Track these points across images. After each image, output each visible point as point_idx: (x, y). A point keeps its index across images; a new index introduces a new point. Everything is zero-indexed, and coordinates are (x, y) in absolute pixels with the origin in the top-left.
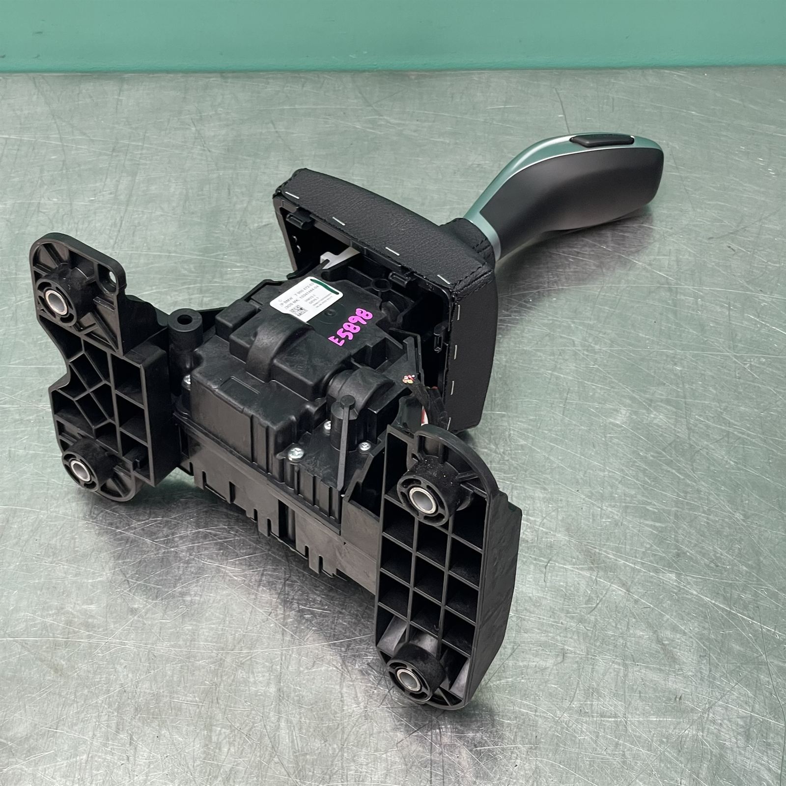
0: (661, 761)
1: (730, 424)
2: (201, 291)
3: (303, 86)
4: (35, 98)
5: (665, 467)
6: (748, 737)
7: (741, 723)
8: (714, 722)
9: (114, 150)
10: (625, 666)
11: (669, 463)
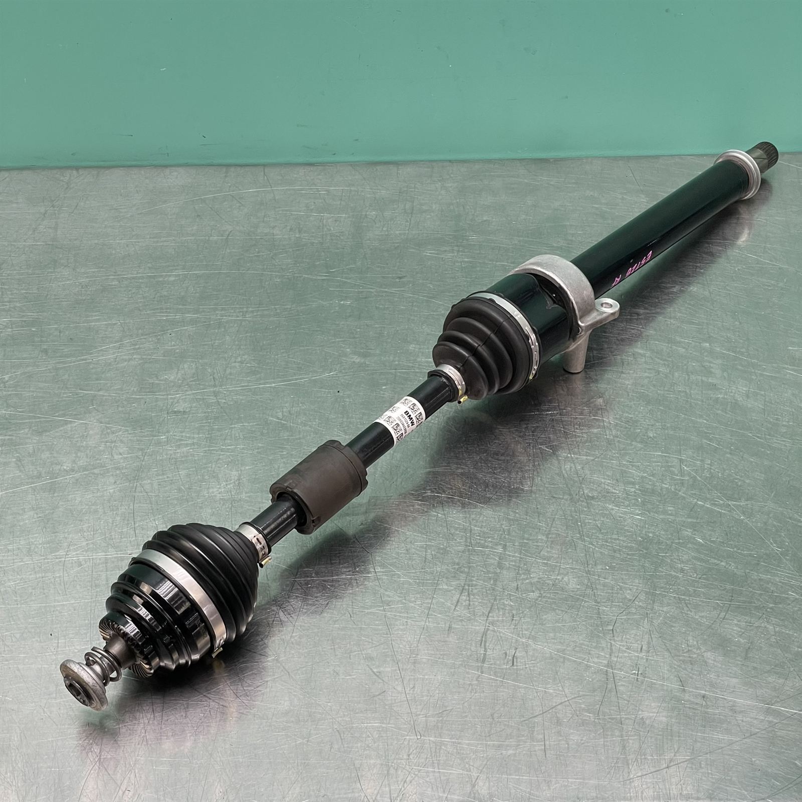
0: (708, 405)
1: (730, 291)
2: (457, 246)
3: (494, 165)
4: (353, 172)
5: (700, 306)
6: (748, 397)
7: (744, 392)
8: (732, 392)
9: (400, 193)
10: (688, 375)
11: (701, 305)
